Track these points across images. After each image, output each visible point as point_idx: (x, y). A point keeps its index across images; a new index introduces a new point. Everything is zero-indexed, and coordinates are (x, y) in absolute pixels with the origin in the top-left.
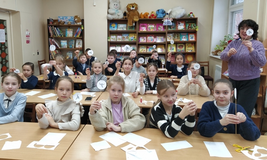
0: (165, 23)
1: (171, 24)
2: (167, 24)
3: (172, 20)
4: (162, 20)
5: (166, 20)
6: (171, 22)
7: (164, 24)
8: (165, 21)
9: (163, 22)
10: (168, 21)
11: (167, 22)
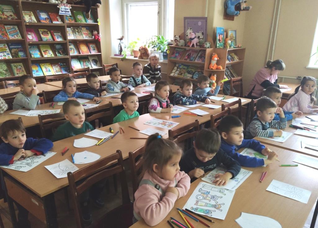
0: (62, 11)
1: (70, 13)
2: (64, 13)
3: (71, 8)
4: (58, 7)
5: (63, 7)
6: (69, 10)
7: (60, 12)
8: (62, 9)
9: (59, 9)
10: (66, 9)
11: (64, 10)
